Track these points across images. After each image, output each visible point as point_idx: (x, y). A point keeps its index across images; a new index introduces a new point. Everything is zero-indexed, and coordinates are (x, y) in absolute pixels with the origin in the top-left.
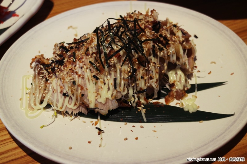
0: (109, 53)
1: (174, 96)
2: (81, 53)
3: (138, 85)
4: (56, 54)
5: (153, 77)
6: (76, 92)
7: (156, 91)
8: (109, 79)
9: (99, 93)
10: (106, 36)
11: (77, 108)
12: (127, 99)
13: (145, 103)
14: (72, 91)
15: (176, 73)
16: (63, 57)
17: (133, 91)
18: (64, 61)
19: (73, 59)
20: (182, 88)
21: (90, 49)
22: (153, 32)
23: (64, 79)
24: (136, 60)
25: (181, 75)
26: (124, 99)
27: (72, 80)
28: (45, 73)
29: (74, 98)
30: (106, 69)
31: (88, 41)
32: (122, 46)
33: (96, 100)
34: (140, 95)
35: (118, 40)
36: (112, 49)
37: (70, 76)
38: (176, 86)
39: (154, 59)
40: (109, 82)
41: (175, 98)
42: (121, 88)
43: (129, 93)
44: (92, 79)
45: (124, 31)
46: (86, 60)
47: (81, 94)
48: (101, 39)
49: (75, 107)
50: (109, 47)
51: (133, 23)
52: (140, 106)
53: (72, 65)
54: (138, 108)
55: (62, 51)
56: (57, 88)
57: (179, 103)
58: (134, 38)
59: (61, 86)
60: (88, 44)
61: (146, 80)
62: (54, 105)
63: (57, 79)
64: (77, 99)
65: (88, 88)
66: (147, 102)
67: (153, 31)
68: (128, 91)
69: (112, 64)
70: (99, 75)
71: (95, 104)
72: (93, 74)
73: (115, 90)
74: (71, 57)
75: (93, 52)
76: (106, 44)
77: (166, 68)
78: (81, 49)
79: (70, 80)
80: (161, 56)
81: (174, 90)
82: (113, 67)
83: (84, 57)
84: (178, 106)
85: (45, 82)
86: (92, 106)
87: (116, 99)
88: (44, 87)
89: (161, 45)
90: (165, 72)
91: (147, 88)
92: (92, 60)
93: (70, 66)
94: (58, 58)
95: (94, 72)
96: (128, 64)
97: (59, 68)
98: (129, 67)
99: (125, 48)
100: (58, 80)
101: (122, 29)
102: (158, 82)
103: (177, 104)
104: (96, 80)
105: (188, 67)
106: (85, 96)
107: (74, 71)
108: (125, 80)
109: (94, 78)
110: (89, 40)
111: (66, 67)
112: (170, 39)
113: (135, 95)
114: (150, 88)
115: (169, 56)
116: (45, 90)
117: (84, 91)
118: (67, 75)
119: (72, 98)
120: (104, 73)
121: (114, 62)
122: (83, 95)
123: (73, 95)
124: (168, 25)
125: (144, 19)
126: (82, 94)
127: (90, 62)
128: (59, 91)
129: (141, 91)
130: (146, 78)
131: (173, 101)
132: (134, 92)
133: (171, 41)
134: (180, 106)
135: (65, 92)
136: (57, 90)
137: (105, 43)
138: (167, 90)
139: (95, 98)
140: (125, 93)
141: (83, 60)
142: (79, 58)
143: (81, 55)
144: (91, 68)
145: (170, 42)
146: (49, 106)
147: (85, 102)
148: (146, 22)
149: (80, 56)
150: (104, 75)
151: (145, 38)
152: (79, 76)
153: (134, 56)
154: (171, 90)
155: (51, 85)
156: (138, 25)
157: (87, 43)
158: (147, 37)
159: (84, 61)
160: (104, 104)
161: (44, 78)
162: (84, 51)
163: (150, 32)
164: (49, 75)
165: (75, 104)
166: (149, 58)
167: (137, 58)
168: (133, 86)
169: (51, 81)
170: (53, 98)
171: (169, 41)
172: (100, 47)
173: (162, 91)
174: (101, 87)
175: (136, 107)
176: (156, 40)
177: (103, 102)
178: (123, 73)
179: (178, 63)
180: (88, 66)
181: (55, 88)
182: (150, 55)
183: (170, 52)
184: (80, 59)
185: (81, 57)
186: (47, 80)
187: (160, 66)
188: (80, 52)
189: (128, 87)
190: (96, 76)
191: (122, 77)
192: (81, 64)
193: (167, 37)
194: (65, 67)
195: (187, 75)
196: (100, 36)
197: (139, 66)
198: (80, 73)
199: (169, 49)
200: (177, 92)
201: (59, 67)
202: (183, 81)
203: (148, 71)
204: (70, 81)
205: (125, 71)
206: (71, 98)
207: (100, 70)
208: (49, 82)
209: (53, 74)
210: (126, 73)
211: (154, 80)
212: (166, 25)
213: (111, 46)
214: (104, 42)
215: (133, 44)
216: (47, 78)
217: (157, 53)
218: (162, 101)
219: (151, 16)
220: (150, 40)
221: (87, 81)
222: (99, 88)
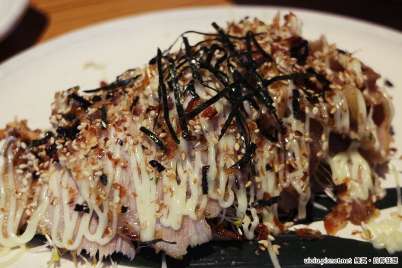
0: (187, 107)
1: (346, 214)
2: (121, 108)
3: (259, 186)
4: (60, 114)
5: (296, 165)
6: (109, 201)
7: (304, 201)
8: (189, 170)
9: (166, 202)
10: (181, 68)
11: (111, 242)
12: (232, 220)
13: (277, 230)
14: (98, 198)
15: (349, 162)
16: (76, 118)
17: (248, 202)
18: (79, 127)
19: (101, 123)
20: (364, 196)
21: (142, 101)
22: (293, 61)
23: (80, 171)
24: (253, 125)
25: (360, 166)
26: (224, 219)
27: (99, 173)
28: (32, 160)
29: (103, 217)
30: (183, 144)
31: (136, 84)
32: (221, 90)
33: (158, 221)
34: (265, 212)
35: (210, 76)
36: (197, 97)
37: (93, 164)
38: (350, 190)
39: (297, 125)
40: (188, 178)
41: (349, 219)
42: (218, 190)
43: (237, 206)
44: (148, 169)
45: (223, 57)
46: (133, 125)
47: (121, 206)
48: (170, 75)
49: (106, 240)
50: (188, 95)
51: (244, 43)
52: (265, 238)
53: (98, 139)
54: (260, 242)
55: (74, 107)
56: (61, 194)
57: (361, 232)
58: (248, 73)
59: (71, 188)
60: (136, 89)
61: (277, 175)
62: (54, 235)
63: (62, 172)
64: (110, 220)
65: (137, 193)
66: (281, 228)
67: (293, 59)
68: (236, 199)
69: (196, 133)
70: (165, 159)
71: (156, 232)
72: (151, 158)
73: (205, 196)
74: (94, 120)
75: (150, 106)
76: (182, 85)
77: (325, 145)
78: (120, 101)
79: (95, 171)
80: (313, 117)
81: (346, 199)
82: (198, 141)
83: (129, 119)
84: (357, 238)
85: (31, 181)
86: (147, 236)
87: (206, 219)
88: (27, 193)
89: (312, 92)
90: (324, 156)
91: (281, 193)
92: (148, 123)
93: (94, 141)
94: (64, 122)
95: (152, 152)
96: (235, 134)
97: (66, 147)
98: (237, 140)
99: (227, 95)
100: (64, 173)
101: (219, 53)
102: (308, 178)
103: (354, 233)
104: (158, 173)
105: (377, 145)
106: (130, 212)
107: (102, 150)
108: (230, 171)
109: (153, 166)
110: (138, 81)
111: (85, 142)
112: (331, 79)
113: (253, 211)
114: (290, 194)
115: (331, 116)
116: (30, 200)
117: (128, 200)
118: (87, 160)
119: (97, 218)
120: (177, 155)
121: (202, 130)
122: (124, 209)
123: (101, 208)
124: (326, 50)
125: (268, 33)
126: (123, 207)
127: (143, 129)
128: (66, 201)
129: (265, 202)
130: (278, 168)
131: (344, 226)
132: (250, 204)
133: (334, 83)
134: (363, 238)
135: (80, 201)
136: (61, 199)
137: (179, 85)
138: (328, 202)
139: (155, 216)
140: (227, 204)
141: (126, 125)
142: (116, 120)
143: (120, 113)
144: (146, 144)
145: (332, 86)
146: (39, 240)
147: (129, 226)
148: (274, 39)
149: (118, 118)
150: (178, 161)
151: (274, 72)
152: (116, 163)
153: (247, 116)
154: (340, 201)
155: (46, 187)
156: (257, 45)
157: (134, 88)
158: (280, 72)
159: (129, 127)
160: (178, 231)
161: (29, 172)
162: (127, 105)
163: (286, 60)
164: (41, 165)
165: (106, 232)
166: (284, 120)
167: (258, 121)
168: (248, 189)
169: (46, 177)
170: (52, 219)
171: (329, 83)
172: (165, 94)
173: (317, 205)
174: (170, 190)
175: (254, 240)
176: (300, 80)
177: (176, 227)
178: (222, 155)
179: (353, 135)
180: (138, 139)
181: (56, 194)
182: (286, 115)
183: (334, 106)
184: (119, 123)
185: (121, 118)
186: (35, 177)
187: (311, 140)
188: (117, 108)
189: (236, 189)
190: (157, 162)
191: (222, 164)
192: (121, 136)
193: (326, 74)
194: (82, 142)
195: (374, 167)
196: (166, 70)
197: (262, 139)
198: (117, 156)
199: (332, 100)
200: (353, 204)
201: (67, 144)
202: (366, 179)
203: (282, 152)
204: (94, 175)
205: (228, 150)
206: (95, 216)
207: (166, 149)
208: (40, 180)
209: (52, 160)
210: (231, 156)
211: (299, 173)
212: (321, 50)
213: (194, 91)
214: (176, 82)
215: (246, 87)
216: (36, 172)
217: (304, 109)
218: (318, 227)
219: (285, 28)
220: (286, 77)
221: (136, 174)
222: (165, 190)
